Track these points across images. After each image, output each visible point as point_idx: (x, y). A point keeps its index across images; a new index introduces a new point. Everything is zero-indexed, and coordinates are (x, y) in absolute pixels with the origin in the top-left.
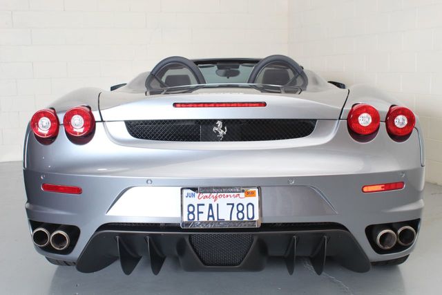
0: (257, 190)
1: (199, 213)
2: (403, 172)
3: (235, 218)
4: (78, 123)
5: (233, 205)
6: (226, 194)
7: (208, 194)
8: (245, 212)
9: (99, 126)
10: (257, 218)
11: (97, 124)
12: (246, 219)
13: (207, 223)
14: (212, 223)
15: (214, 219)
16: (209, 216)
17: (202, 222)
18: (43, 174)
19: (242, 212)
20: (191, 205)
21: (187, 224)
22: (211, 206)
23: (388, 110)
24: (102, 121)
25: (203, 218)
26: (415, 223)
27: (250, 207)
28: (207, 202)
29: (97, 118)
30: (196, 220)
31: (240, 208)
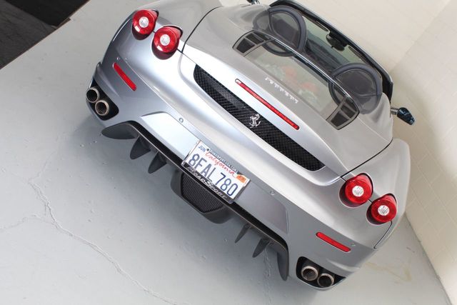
0: (248, 180)
1: (199, 164)
2: (355, 243)
3: (219, 186)
4: (165, 40)
5: (225, 176)
6: (225, 166)
7: (214, 157)
8: (229, 187)
9: (177, 53)
10: (232, 197)
11: (177, 51)
12: (225, 192)
13: (199, 175)
14: (202, 177)
15: (206, 175)
16: (203, 171)
17: (196, 172)
18: (120, 57)
19: (227, 185)
20: (198, 155)
21: (186, 165)
22: (210, 166)
23: (381, 196)
24: (182, 52)
25: (199, 169)
26: (338, 279)
27: (235, 187)
28: (210, 161)
29: (180, 47)
30: (193, 167)
31: (228, 182)
